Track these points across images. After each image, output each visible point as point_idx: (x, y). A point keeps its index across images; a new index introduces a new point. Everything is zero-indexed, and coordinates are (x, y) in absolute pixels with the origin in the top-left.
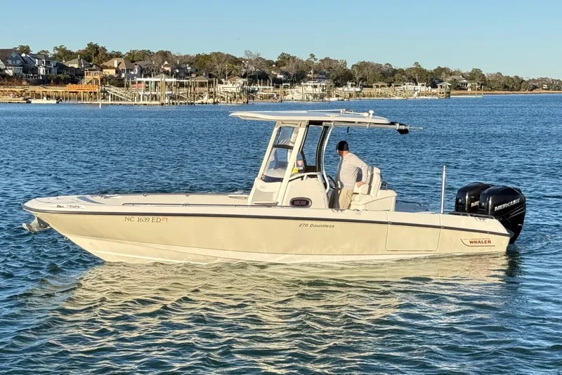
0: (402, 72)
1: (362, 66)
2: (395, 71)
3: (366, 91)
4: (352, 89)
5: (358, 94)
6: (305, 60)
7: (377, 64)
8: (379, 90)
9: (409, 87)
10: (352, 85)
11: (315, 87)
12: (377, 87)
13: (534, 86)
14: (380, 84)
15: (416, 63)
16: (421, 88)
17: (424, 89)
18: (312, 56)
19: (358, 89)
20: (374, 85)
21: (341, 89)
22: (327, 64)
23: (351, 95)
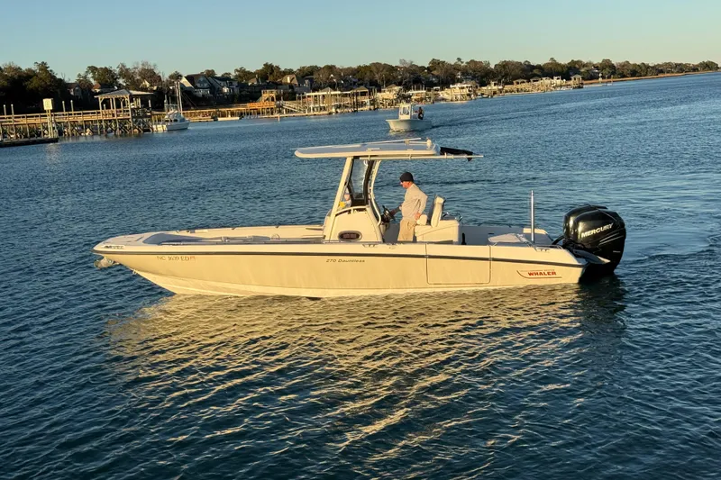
0: (539, 67)
1: (505, 65)
2: (533, 67)
3: (508, 87)
4: (496, 88)
5: (501, 91)
6: (453, 63)
7: (517, 63)
8: (519, 86)
9: (546, 81)
10: (495, 85)
12: (518, 83)
13: (659, 70)
14: (520, 81)
15: (552, 59)
16: (557, 81)
17: (559, 82)
18: (459, 59)
19: (500, 87)
20: (514, 82)
21: (485, 88)
22: (472, 66)
23: (495, 93)
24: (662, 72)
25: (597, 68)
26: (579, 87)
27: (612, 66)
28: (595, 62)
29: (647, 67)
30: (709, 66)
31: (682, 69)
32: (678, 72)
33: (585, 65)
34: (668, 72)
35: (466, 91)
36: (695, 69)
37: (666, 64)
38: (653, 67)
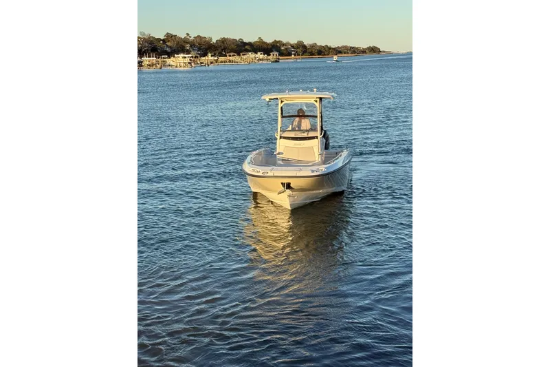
0: (250, 44)
1: (224, 41)
2: (245, 44)
3: (222, 59)
4: (212, 58)
5: (216, 61)
6: (183, 37)
7: (234, 39)
8: (231, 58)
9: (251, 55)
10: (212, 56)
11: (185, 58)
12: (230, 56)
13: (337, 51)
14: (232, 54)
15: (259, 38)
16: (260, 55)
17: (262, 56)
18: (188, 34)
19: (216, 58)
20: (227, 55)
21: (204, 58)
22: (198, 40)
23: (212, 63)
24: (340, 52)
25: (293, 47)
26: (276, 61)
27: (304, 47)
28: (292, 43)
29: (330, 48)
30: (374, 50)
31: (355, 51)
32: (352, 53)
33: (284, 45)
34: (345, 53)
35: (187, 60)
36: (364, 52)
37: (343, 47)
38: (334, 49)
